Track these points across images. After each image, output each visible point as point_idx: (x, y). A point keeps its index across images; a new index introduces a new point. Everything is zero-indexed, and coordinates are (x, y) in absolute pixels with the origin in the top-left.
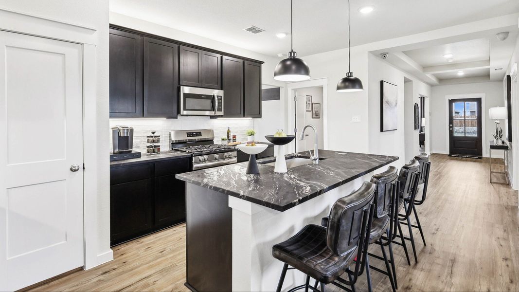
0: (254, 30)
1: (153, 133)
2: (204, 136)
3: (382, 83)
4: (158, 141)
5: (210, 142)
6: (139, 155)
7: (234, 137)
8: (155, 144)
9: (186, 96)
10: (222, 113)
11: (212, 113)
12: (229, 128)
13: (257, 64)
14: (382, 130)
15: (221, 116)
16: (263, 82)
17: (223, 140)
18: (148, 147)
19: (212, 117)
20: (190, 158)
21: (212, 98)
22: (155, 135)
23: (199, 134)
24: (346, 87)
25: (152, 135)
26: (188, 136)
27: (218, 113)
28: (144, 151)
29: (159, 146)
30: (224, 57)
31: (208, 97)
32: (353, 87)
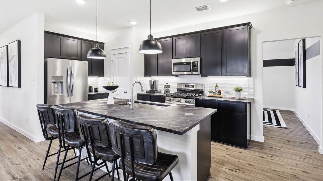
1: (167, 83)
4: (169, 87)
5: (201, 92)
6: (160, 92)
7: (220, 91)
8: (168, 89)
9: (175, 64)
10: (198, 73)
12: (217, 84)
17: (210, 92)
18: (164, 90)
22: (168, 84)
25: (166, 84)
26: (185, 87)
27: (195, 73)
28: (163, 91)
29: (169, 90)
31: (188, 63)
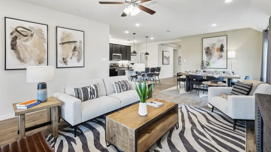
0: (129, 40)
2: (117, 65)
3: (163, 51)
7: (124, 65)
9: (114, 55)
10: (121, 59)
11: (119, 59)
12: (123, 63)
13: (130, 47)
14: (163, 64)
15: (121, 60)
16: (131, 51)
17: (121, 66)
19: (118, 60)
20: (115, 69)
21: (119, 56)
23: (116, 64)
24: (146, 55)
27: (120, 59)
30: (122, 46)
31: (118, 56)
32: (147, 55)
